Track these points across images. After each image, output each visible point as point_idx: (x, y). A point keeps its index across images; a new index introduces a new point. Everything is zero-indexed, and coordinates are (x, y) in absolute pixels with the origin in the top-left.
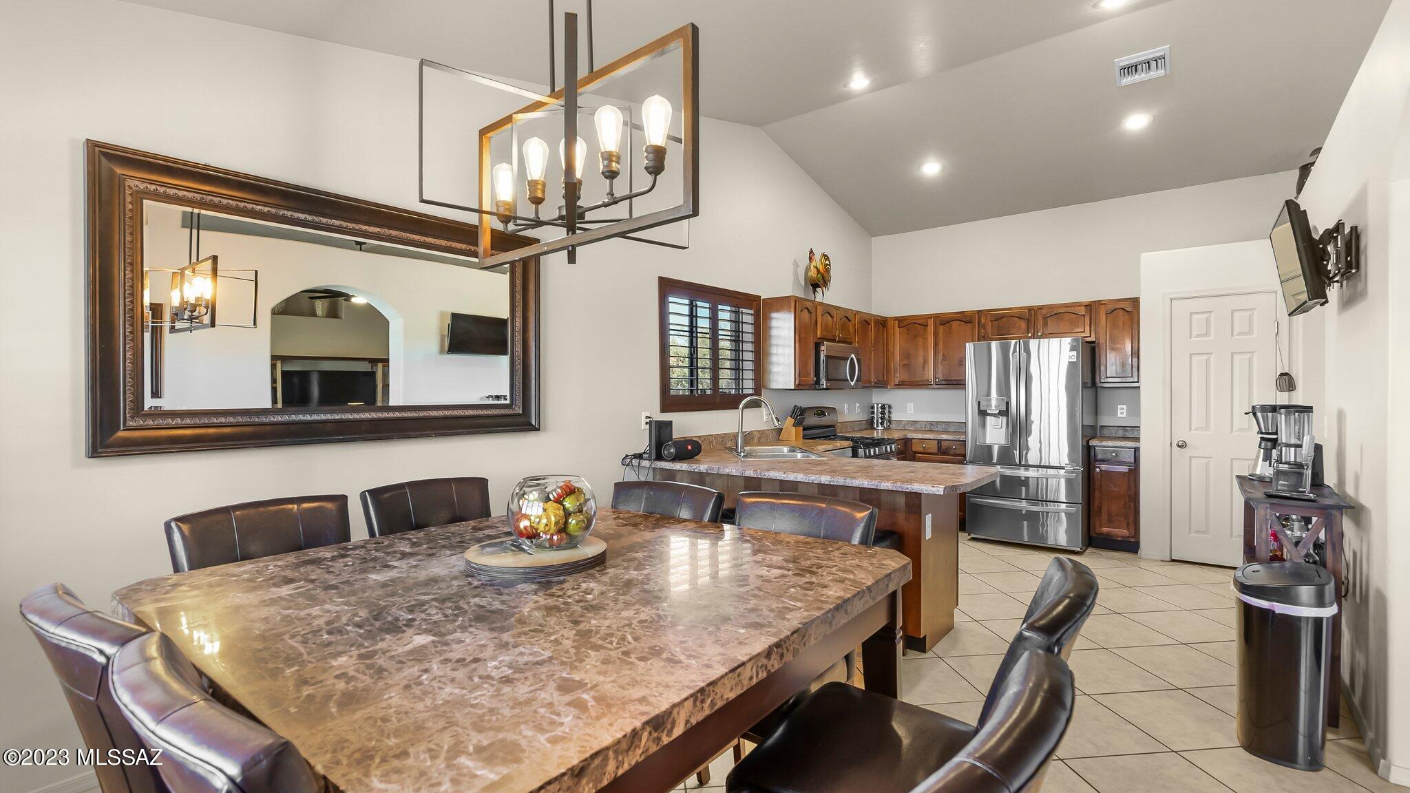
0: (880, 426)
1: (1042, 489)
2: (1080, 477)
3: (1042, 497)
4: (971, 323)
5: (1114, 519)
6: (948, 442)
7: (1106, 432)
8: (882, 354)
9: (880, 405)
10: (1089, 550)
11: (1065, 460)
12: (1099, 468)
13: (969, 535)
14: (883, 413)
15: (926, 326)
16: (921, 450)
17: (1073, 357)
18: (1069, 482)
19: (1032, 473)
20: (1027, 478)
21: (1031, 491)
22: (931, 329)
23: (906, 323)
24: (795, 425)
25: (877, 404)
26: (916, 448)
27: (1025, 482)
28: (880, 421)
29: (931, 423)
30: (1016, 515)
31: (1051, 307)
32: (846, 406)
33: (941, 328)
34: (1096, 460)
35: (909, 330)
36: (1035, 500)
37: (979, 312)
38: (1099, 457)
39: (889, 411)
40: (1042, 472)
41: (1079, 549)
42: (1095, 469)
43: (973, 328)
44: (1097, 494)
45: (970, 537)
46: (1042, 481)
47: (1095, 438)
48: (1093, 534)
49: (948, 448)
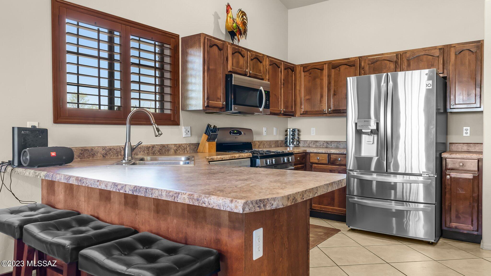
0: (291, 144)
1: (406, 192)
2: (434, 183)
3: (407, 199)
4: (354, 66)
5: (460, 216)
6: (335, 155)
7: (454, 148)
8: (291, 91)
9: (291, 129)
10: (441, 241)
11: (423, 169)
12: (449, 175)
13: (349, 227)
14: (293, 135)
15: (322, 70)
16: (317, 161)
17: (429, 85)
18: (427, 187)
19: (398, 179)
20: (395, 183)
21: (398, 194)
22: (325, 72)
23: (308, 68)
24: (209, 140)
25: (290, 129)
26: (313, 159)
27: (394, 187)
28: (291, 141)
29: (327, 142)
30: (388, 212)
31: (413, 51)
32: (264, 129)
33: (333, 71)
34: (447, 169)
35: (310, 74)
36: (402, 201)
37: (360, 58)
38: (449, 166)
39: (298, 134)
40: (406, 178)
41: (433, 241)
42: (446, 177)
43: (356, 69)
44: (448, 196)
45: (349, 228)
46: (407, 186)
47: (446, 152)
48: (444, 228)
49: (336, 160)
